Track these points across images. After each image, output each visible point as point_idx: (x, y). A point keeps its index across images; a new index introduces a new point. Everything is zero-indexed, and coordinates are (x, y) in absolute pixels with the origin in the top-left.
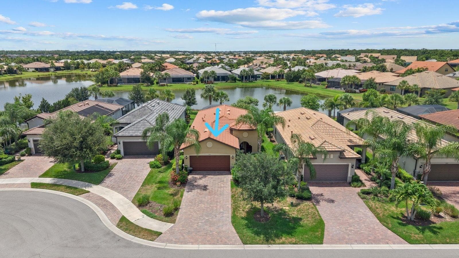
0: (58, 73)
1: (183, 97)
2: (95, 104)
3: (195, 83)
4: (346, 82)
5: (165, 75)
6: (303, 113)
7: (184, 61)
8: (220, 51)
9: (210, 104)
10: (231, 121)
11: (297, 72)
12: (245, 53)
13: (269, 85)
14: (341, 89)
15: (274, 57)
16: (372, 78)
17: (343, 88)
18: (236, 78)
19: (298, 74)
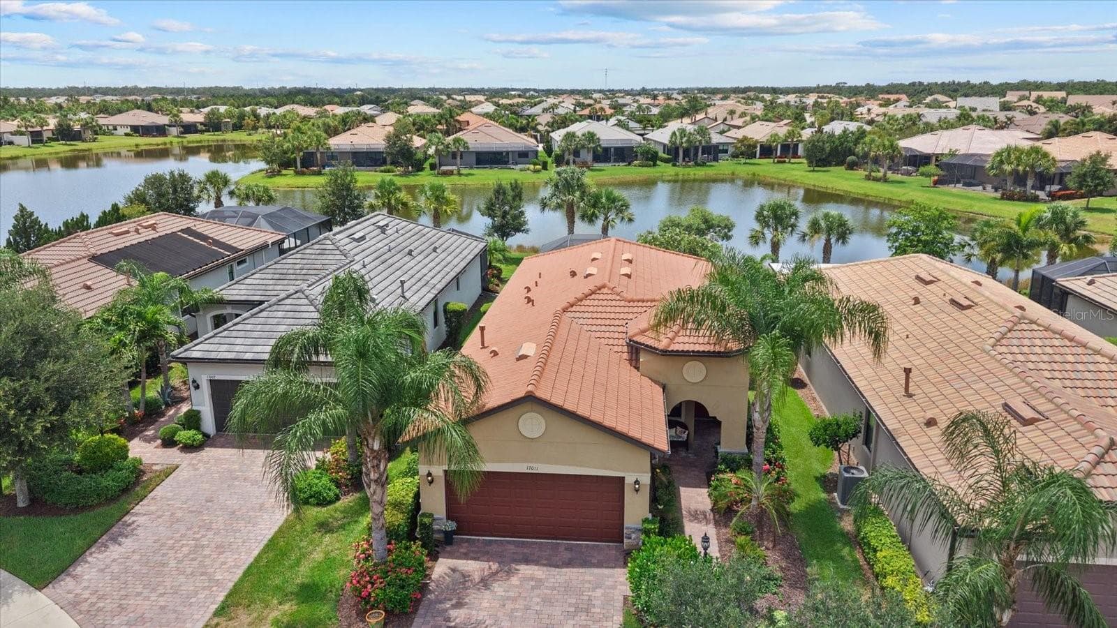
0: (188, 139)
1: (483, 207)
2: (179, 229)
3: (539, 167)
4: (1007, 168)
5: (454, 143)
6: (928, 278)
7: (520, 110)
8: (616, 88)
9: (571, 231)
10: (635, 310)
11: (840, 137)
12: (683, 92)
13: (754, 174)
14: (984, 188)
15: (763, 100)
16: (1098, 153)
17: (989, 187)
18: (656, 153)
19: (842, 144)
